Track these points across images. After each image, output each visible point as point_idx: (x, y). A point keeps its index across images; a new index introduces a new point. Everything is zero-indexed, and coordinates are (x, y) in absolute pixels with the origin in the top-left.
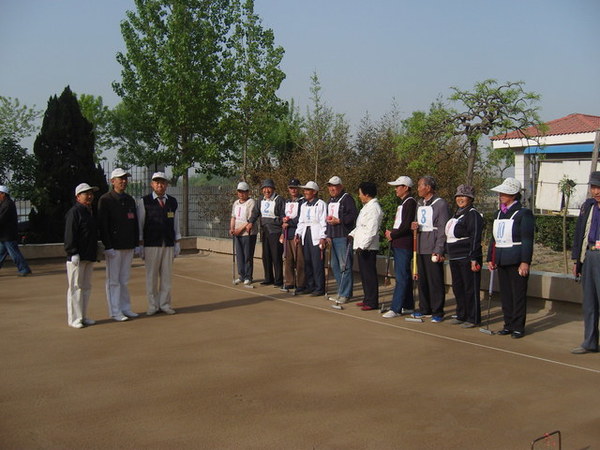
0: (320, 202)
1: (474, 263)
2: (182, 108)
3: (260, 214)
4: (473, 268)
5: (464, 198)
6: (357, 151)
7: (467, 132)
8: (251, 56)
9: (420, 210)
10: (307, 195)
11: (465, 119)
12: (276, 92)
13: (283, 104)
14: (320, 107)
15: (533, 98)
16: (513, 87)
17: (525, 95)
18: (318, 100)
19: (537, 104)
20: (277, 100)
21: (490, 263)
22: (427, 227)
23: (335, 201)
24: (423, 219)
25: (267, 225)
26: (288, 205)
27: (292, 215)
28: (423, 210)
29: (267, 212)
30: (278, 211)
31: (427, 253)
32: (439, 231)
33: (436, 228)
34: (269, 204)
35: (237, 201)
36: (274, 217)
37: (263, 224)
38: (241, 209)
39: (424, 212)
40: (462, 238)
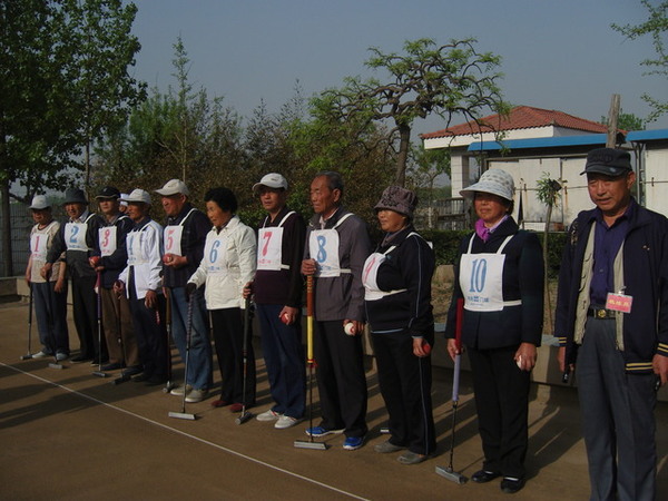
0: (152, 226)
1: (418, 341)
4: (418, 351)
5: (390, 213)
6: (248, 151)
7: (393, 113)
8: (91, 16)
9: (314, 236)
11: (391, 92)
12: (130, 69)
13: (140, 86)
14: (187, 87)
15: (491, 60)
16: (460, 47)
17: (477, 58)
18: (184, 78)
19: (497, 69)
20: (132, 82)
21: (452, 341)
22: (329, 268)
23: (175, 223)
24: (321, 255)
25: (76, 263)
26: (102, 231)
27: (107, 248)
28: (320, 238)
29: (75, 241)
30: (92, 238)
31: (333, 317)
32: (351, 276)
33: (348, 271)
34: (77, 229)
35: (36, 227)
36: (85, 249)
37: (70, 262)
38: (40, 240)
39: (321, 242)
40: (393, 292)
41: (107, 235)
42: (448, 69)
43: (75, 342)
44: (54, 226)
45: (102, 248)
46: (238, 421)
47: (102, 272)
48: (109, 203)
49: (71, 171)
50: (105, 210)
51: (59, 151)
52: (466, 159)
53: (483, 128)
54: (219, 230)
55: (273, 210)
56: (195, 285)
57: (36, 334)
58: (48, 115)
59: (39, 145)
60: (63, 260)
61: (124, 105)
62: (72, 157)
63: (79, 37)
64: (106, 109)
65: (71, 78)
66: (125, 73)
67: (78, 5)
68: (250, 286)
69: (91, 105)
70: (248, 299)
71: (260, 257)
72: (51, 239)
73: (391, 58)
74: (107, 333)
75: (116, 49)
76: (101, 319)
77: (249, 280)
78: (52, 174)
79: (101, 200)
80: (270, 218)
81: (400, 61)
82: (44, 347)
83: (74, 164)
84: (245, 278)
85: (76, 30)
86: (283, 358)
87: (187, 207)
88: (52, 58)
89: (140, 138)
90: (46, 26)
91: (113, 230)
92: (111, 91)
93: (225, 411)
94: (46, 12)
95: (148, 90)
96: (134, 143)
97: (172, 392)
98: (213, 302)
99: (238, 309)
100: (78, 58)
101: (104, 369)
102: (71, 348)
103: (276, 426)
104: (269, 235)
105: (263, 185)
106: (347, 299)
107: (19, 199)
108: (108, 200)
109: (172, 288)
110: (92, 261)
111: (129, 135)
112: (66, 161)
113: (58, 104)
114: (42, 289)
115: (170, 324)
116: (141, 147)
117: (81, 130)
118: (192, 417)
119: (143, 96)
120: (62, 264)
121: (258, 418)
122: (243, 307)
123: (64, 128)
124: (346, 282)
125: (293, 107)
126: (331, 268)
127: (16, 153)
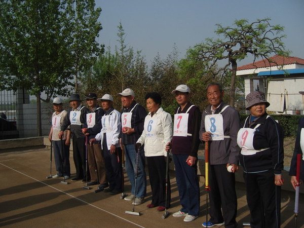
0: (115, 113)
1: (278, 176)
2: (32, 49)
3: (69, 123)
4: (279, 182)
6: (151, 77)
7: (229, 56)
8: (79, 14)
9: (207, 118)
10: (105, 106)
11: (229, 45)
12: (96, 39)
13: (101, 46)
14: (124, 46)
15: (279, 29)
16: (262, 23)
17: (272, 28)
18: (123, 42)
19: (281, 33)
20: (97, 45)
21: (294, 178)
22: (218, 135)
23: (127, 111)
24: (213, 128)
25: (75, 131)
26: (88, 115)
27: (91, 124)
28: (212, 119)
29: (75, 120)
30: (83, 119)
31: (221, 162)
32: (230, 140)
33: (228, 137)
34: (76, 114)
35: (55, 113)
36: (80, 124)
37: (72, 131)
38: (57, 119)
39: (213, 121)
40: (262, 150)
41: (91, 117)
42: (255, 34)
43: (73, 170)
44: (64, 113)
45: (88, 123)
46: (163, 217)
47: (88, 136)
48: (92, 101)
49: (69, 87)
50: (90, 105)
51: (63, 78)
52: (252, 80)
53: (272, 64)
54: (152, 115)
55: (183, 104)
56: (140, 144)
57: (54, 165)
58: (59, 60)
59: (55, 75)
60: (69, 129)
61: (94, 55)
62: (69, 80)
63: (73, 24)
64: (85, 58)
65: (69, 43)
66: (94, 41)
67: (73, 9)
68: (170, 145)
69: (78, 56)
70: (168, 152)
71: (175, 129)
72: (63, 119)
73: (227, 29)
74: (90, 166)
75: (91, 29)
76: (87, 160)
77: (169, 141)
78: (60, 88)
79: (88, 100)
80: (181, 108)
81: (232, 30)
82: (58, 172)
83: (70, 84)
84: (167, 140)
85: (71, 21)
86: (188, 184)
87: (134, 103)
88: (61, 34)
89: (98, 72)
90: (58, 20)
91: (94, 114)
92: (88, 49)
93: (155, 210)
94: (58, 13)
95: (105, 48)
96: (95, 75)
97: (125, 199)
98: (149, 153)
99: (163, 156)
100: (72, 34)
101: (88, 185)
102: (71, 173)
103: (185, 220)
104: (181, 117)
105: (177, 91)
106: (228, 152)
107: (44, 100)
108: (91, 100)
109: (125, 145)
110: (83, 130)
111: (93, 71)
112: (66, 82)
113: (63, 55)
114: (58, 144)
115: (124, 163)
116: (98, 76)
117: (73, 68)
118: (138, 214)
119: (103, 51)
120: (68, 131)
121: (174, 215)
122: (166, 155)
123: (66, 66)
124: (227, 143)
125: (172, 55)
126: (219, 135)
127: (44, 79)
